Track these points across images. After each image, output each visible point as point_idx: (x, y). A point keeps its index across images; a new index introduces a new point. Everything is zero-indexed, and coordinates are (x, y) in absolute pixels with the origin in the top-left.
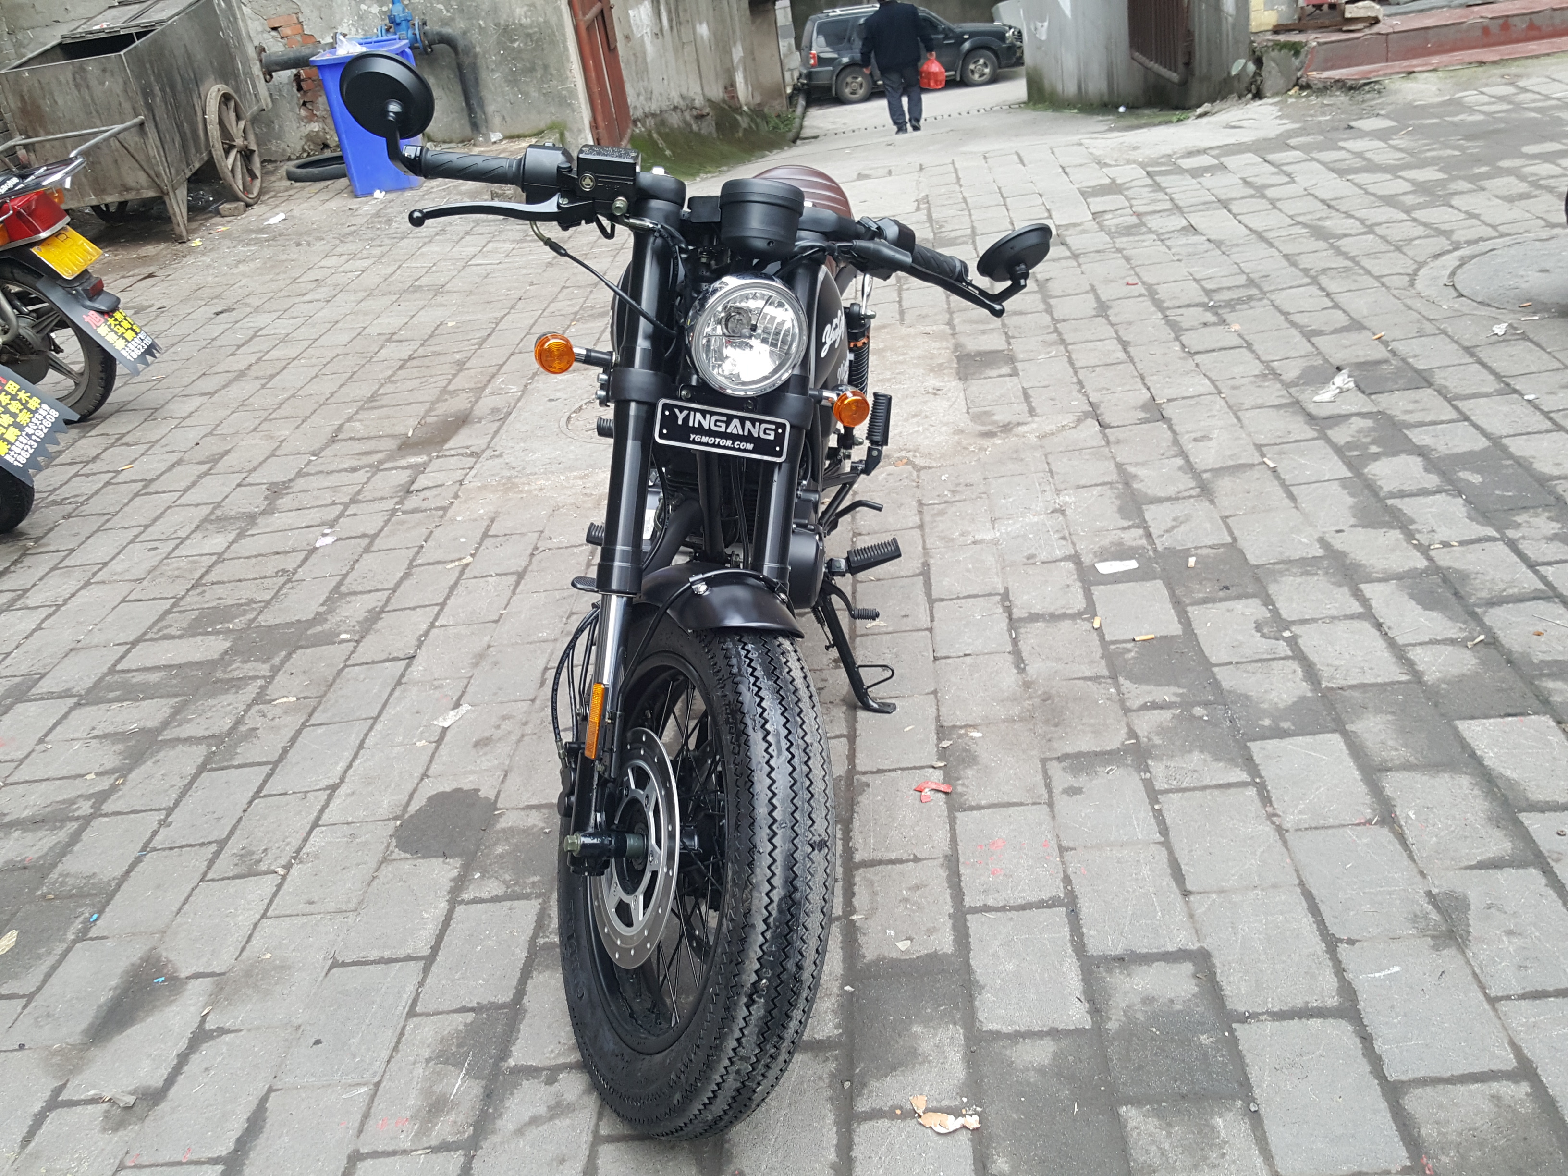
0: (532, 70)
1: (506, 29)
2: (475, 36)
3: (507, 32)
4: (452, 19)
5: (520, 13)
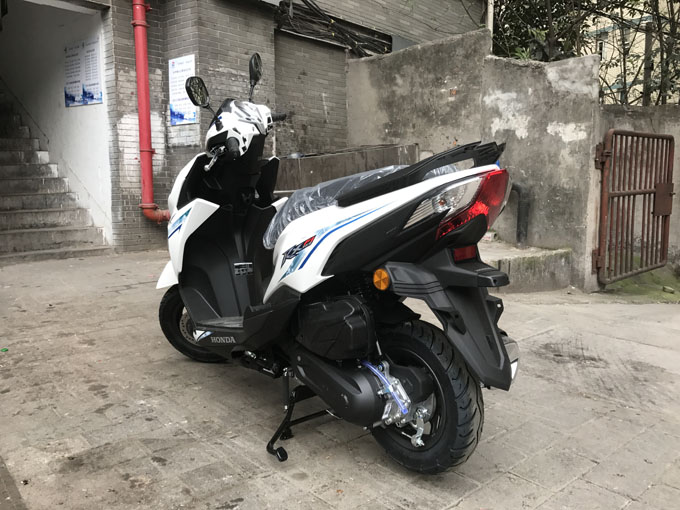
0: (563, 213)
1: (554, 188)
2: (537, 190)
3: (554, 190)
4: (527, 179)
5: (564, 181)
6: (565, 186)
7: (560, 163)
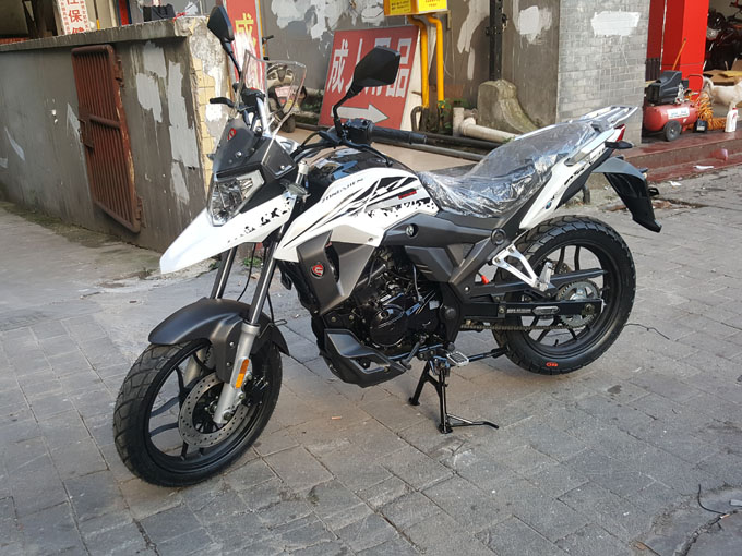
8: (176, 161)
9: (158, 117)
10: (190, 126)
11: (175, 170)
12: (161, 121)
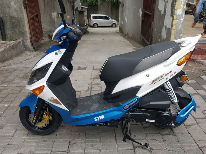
0: (17, 26)
1: (11, 17)
5: (15, 14)
6: (15, 16)
7: (11, 8)
8: (165, 26)
9: (162, 13)
10: (171, 16)
11: (164, 28)
12: (163, 14)
